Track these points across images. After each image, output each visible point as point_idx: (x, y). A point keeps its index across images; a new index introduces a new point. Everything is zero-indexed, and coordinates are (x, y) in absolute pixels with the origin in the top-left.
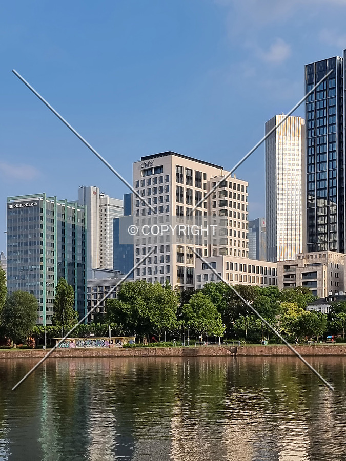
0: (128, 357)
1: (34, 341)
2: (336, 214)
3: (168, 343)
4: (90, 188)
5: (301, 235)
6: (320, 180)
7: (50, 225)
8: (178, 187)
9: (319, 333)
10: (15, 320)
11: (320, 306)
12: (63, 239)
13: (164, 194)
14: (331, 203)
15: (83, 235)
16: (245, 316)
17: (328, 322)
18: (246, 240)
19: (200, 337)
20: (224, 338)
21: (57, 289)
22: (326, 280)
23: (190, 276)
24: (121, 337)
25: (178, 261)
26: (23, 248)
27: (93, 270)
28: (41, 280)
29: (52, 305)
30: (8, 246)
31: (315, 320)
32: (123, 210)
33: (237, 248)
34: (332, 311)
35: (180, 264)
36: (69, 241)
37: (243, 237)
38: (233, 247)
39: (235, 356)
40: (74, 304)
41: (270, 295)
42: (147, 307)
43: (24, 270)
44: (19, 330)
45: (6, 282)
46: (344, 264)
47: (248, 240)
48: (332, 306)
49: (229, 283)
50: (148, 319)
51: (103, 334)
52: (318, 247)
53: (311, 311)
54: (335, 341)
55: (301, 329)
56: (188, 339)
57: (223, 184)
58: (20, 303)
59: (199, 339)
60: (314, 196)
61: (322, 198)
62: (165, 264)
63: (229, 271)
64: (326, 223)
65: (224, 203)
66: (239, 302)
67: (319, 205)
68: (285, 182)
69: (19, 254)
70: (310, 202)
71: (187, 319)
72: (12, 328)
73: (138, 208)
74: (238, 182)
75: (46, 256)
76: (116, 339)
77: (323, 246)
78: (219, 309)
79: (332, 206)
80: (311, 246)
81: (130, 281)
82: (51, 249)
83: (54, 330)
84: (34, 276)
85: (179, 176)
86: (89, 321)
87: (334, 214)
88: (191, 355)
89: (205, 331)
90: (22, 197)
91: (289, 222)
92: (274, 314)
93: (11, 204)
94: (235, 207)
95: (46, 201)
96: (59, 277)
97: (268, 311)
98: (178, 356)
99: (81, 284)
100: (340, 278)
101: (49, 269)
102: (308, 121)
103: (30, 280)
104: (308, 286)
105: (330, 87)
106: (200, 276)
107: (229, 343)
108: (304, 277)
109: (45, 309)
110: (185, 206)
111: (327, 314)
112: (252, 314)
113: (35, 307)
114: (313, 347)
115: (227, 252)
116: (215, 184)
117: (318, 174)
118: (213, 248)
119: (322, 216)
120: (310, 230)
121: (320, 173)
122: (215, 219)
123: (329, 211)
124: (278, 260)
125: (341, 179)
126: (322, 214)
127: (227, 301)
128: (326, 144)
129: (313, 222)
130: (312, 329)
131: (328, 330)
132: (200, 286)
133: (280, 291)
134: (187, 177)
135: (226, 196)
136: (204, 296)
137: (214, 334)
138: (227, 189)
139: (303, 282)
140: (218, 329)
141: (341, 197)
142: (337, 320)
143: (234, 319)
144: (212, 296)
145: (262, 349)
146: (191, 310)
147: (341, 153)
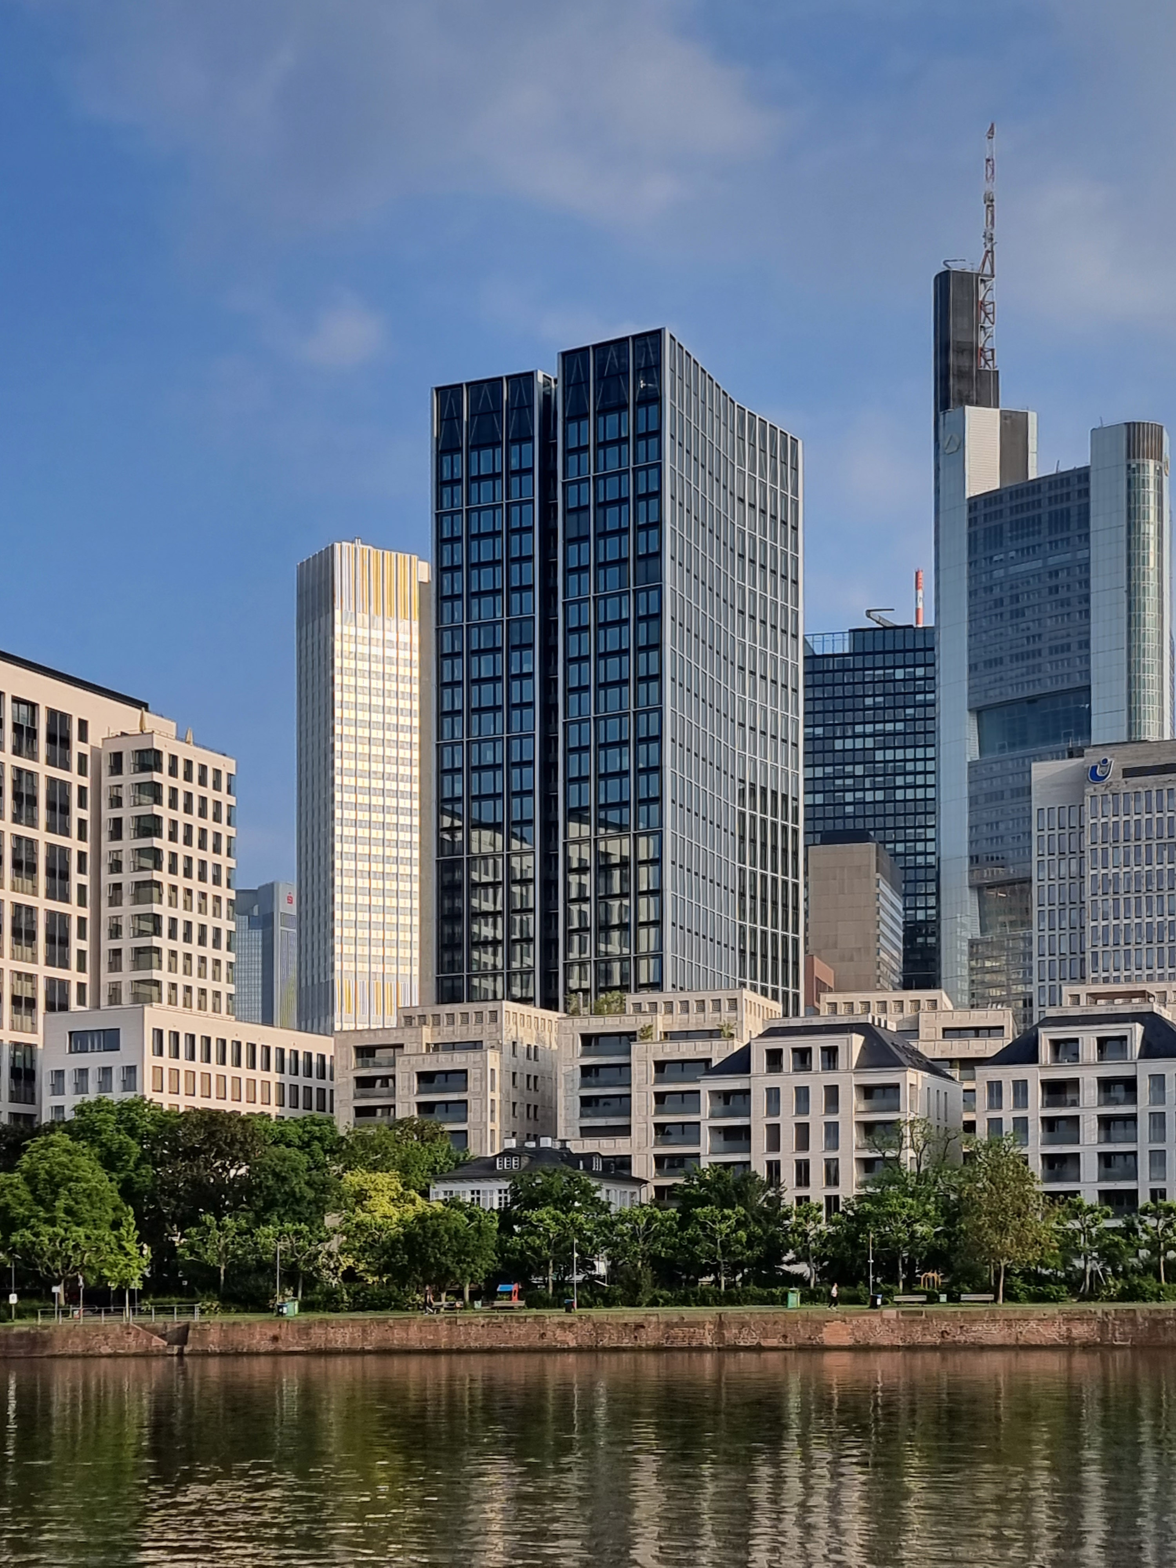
2: (532, 881)
5: (416, 945)
6: (480, 768)
9: (472, 1275)
11: (476, 1186)
14: (516, 845)
16: (219, 1217)
17: (501, 1240)
18: (226, 956)
19: (55, 1289)
20: (142, 1294)
22: (497, 1096)
23: (24, 1075)
31: (457, 1231)
33: (195, 982)
34: (513, 1202)
38: (181, 980)
39: (181, 1354)
41: (308, 1144)
46: (555, 1047)
47: (232, 957)
48: (515, 1184)
49: (166, 1100)
52: (471, 988)
53: (444, 1202)
54: (522, 1303)
55: (413, 1260)
56: (13, 1299)
57: (149, 760)
59: (52, 1297)
60: (460, 817)
61: (486, 826)
63: (166, 1062)
64: (499, 908)
65: (148, 827)
66: (199, 1167)
67: (475, 849)
68: (363, 766)
70: (447, 837)
74: (199, 756)
77: (488, 984)
78: (128, 1192)
79: (521, 854)
80: (447, 984)
87: (524, 882)
88: (22, 1352)
89: (76, 1269)
91: (377, 901)
92: (321, 1212)
94: (188, 841)
97: (298, 1201)
100: (543, 1095)
102: (441, 570)
104: (437, 1116)
105: (515, 466)
106: (60, 1074)
107: (160, 1310)
108: (423, 1085)
110: (7, 828)
111: (499, 1211)
112: (243, 1210)
114: (450, 1323)
115: (160, 994)
116: (117, 757)
117: (475, 747)
118: (107, 977)
119: (486, 885)
120: (447, 930)
121: (479, 742)
122: (116, 878)
123: (510, 869)
124: (337, 1027)
125: (549, 769)
126: (485, 879)
127: (155, 1165)
128: (500, 649)
129: (457, 903)
130: (448, 1261)
131: (499, 1266)
132: (59, 1109)
133: (342, 1133)
134: (17, 728)
135: (158, 801)
136: (71, 1145)
137: (109, 1279)
138: (161, 777)
139: (420, 1105)
140: (122, 1260)
141: (549, 828)
142: (530, 1234)
143: (181, 1228)
144: (102, 1145)
145: (275, 1331)
146: (24, 1193)
147: (548, 685)
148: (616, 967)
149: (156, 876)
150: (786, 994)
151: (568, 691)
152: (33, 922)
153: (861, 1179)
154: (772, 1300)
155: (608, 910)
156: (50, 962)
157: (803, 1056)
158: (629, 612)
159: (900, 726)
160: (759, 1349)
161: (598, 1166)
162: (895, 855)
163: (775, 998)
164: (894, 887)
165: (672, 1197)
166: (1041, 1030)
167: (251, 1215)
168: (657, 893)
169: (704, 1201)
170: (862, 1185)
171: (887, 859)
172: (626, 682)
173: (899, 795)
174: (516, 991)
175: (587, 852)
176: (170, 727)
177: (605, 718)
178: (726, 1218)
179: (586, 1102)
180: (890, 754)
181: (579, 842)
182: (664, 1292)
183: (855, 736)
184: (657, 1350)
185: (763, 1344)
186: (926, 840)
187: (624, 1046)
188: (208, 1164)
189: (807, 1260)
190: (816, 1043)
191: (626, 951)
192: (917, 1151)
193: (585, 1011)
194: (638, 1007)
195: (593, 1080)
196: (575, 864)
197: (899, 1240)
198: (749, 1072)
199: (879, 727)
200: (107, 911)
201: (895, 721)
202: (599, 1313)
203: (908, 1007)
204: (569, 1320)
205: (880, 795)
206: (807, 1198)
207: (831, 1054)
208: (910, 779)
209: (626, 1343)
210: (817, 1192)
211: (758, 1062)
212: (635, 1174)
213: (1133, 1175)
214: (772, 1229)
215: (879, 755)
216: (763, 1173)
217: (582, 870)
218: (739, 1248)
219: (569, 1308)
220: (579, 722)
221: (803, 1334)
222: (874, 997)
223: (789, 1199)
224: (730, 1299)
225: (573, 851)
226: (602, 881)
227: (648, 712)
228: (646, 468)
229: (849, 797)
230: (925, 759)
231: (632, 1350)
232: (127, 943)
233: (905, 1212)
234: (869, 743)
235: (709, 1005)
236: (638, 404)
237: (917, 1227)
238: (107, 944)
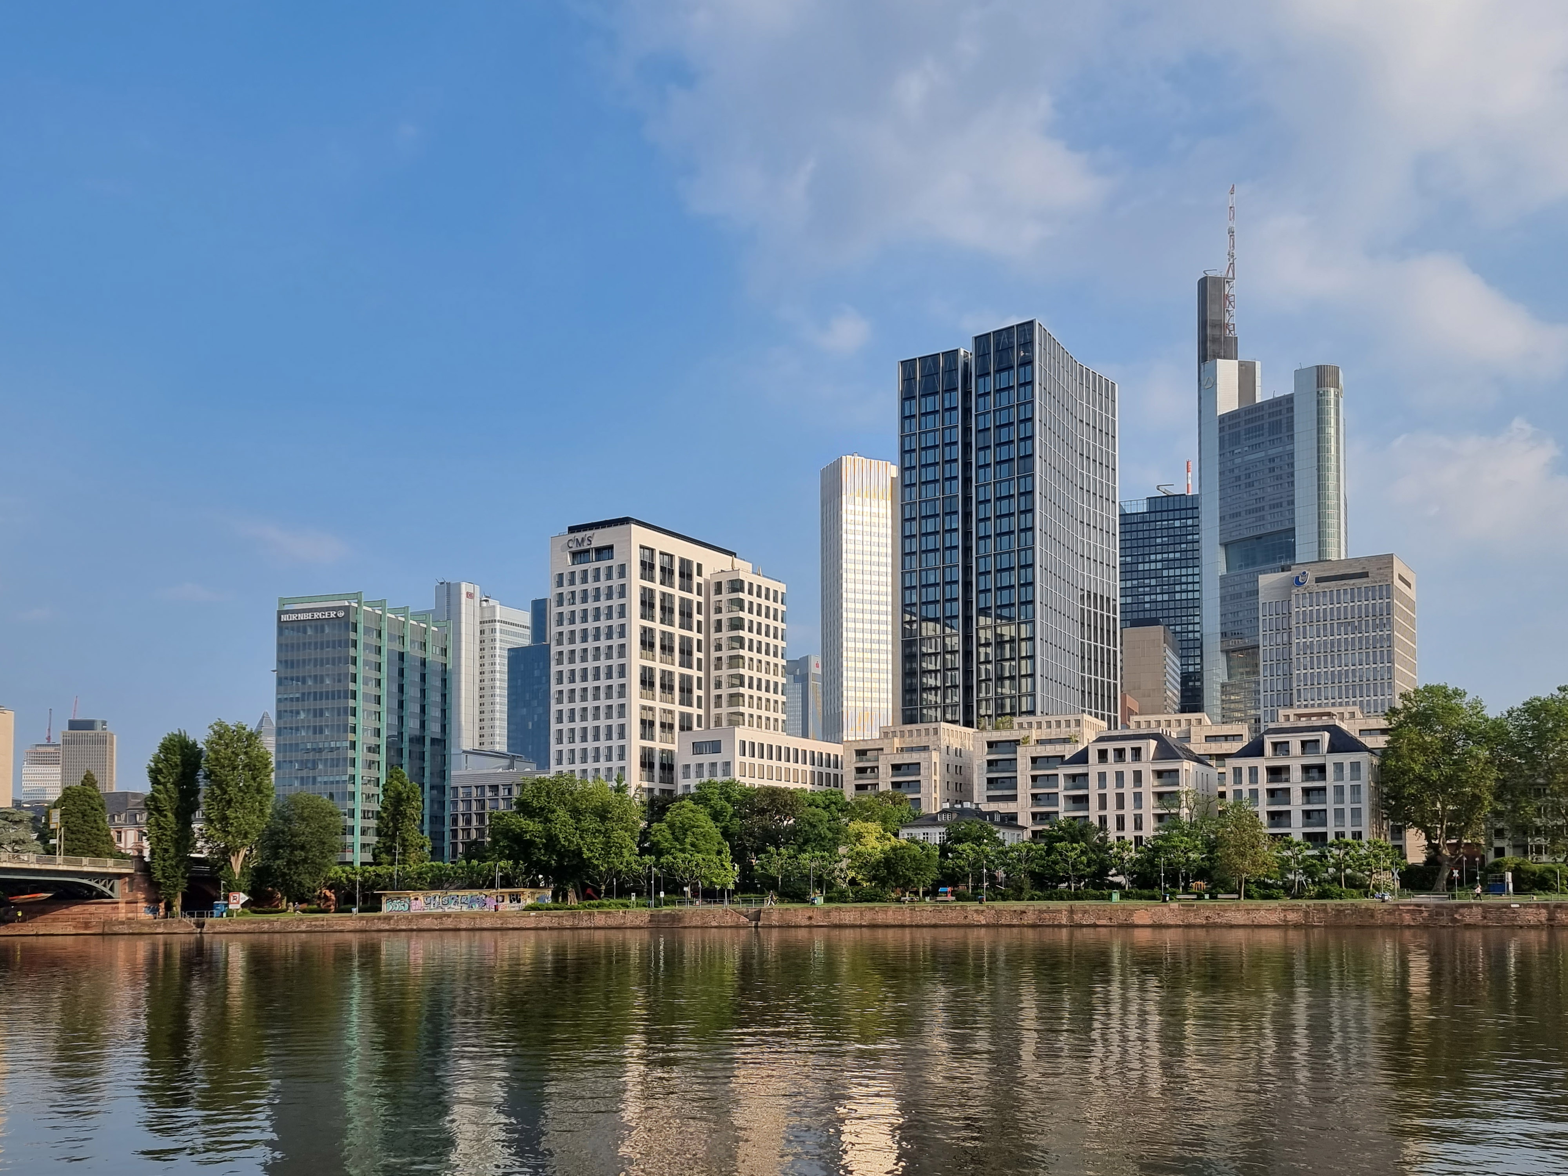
0: (536, 929)
1: (333, 897)
2: (958, 651)
3: (621, 901)
4: (459, 585)
5: (890, 691)
6: (927, 586)
7: (373, 657)
8: (644, 588)
9: (924, 882)
10: (292, 852)
11: (926, 830)
12: (401, 688)
13: (616, 602)
14: (948, 630)
15: (444, 681)
16: (778, 848)
17: (941, 862)
18: (781, 698)
19: (685, 889)
20: (734, 892)
21: (385, 790)
22: (938, 778)
23: (668, 768)
24: (522, 890)
25: (643, 737)
26: (310, 704)
27: (464, 752)
28: (350, 770)
29: (373, 823)
30: (279, 701)
31: (915, 856)
32: (528, 632)
33: (764, 713)
34: (948, 840)
35: (647, 744)
36: (412, 692)
37: (776, 692)
38: (755, 712)
39: (756, 927)
40: (422, 821)
41: (828, 806)
42: (576, 829)
43: (314, 749)
44: (300, 875)
45: (273, 775)
46: (972, 749)
47: (784, 698)
48: (949, 829)
49: (747, 781)
50: (579, 853)
51: (484, 884)
52: (922, 715)
53: (908, 840)
54: (954, 899)
55: (889, 873)
56: (662, 894)
57: (737, 586)
58: (304, 819)
59: (684, 893)
60: (915, 615)
61: (931, 620)
62: (615, 743)
63: (747, 759)
64: (938, 668)
65: (737, 624)
66: (766, 820)
67: (924, 634)
68: (859, 587)
69: (302, 716)
70: (908, 626)
71: (660, 853)
72: (286, 870)
73: (560, 629)
74: (765, 583)
75: (363, 721)
76: (511, 894)
77: (932, 712)
78: (726, 834)
79: (951, 636)
80: (908, 713)
81: (543, 776)
82: (374, 707)
83: (378, 875)
84: (335, 763)
85: (647, 567)
86: (454, 855)
87: (953, 652)
88: (667, 925)
89: (697, 877)
90: (311, 599)
92: (836, 845)
93: (287, 612)
94: (759, 632)
95: (365, 608)
96: (390, 765)
97: (823, 839)
98: (639, 928)
99: (437, 781)
100: (965, 777)
101: (370, 749)
102: (903, 469)
103: (326, 772)
104: (903, 790)
105: (947, 406)
106: (687, 767)
107: (745, 901)
108: (894, 772)
109: (357, 831)
110: (657, 626)
111: (939, 845)
112: (791, 844)
113: (337, 827)
114: (911, 910)
115: (744, 720)
116: (719, 585)
117: (924, 573)
118: (714, 711)
119: (930, 655)
120: (908, 681)
121: (926, 570)
122: (718, 654)
123: (944, 645)
124: (845, 739)
125: (967, 585)
126: (930, 651)
127: (741, 818)
128: (938, 515)
129: (914, 665)
130: (909, 874)
131: (940, 876)
132: (688, 787)
133: (848, 799)
134: (663, 569)
135: (742, 609)
136: (694, 807)
137: (716, 883)
138: (744, 596)
139: (893, 783)
140: (723, 873)
141: (967, 620)
142: (958, 858)
143: (756, 855)
144: (712, 807)
145: (811, 914)
146: (668, 834)
147: (967, 535)
148: (1008, 701)
149: (741, 652)
150: (1109, 716)
151: (979, 538)
152: (672, 680)
153: (1156, 826)
154: (1102, 898)
155: (1002, 667)
156: (682, 703)
157: (1120, 753)
158: (1014, 491)
159: (1178, 555)
160: (1095, 926)
161: (997, 819)
162: (1175, 632)
163: (1103, 719)
164: (1175, 652)
165: (1042, 837)
166: (1265, 737)
167: (796, 847)
168: (1032, 657)
169: (1061, 839)
170: (1157, 830)
171: (1170, 636)
172: (1013, 532)
173: (1178, 596)
174: (949, 717)
175: (990, 634)
176: (749, 566)
177: (1000, 554)
178: (1074, 849)
179: (990, 781)
180: (1172, 572)
181: (985, 628)
182: (1037, 893)
183: (1150, 562)
184: (1033, 926)
185: (1098, 923)
186: (1194, 624)
187: (1013, 749)
188: (771, 818)
189: (1123, 874)
190: (1128, 745)
191: (1013, 692)
192: (1190, 809)
193: (989, 728)
194: (1021, 725)
195: (994, 768)
196: (983, 641)
197: (1179, 862)
198: (1087, 762)
199: (1165, 556)
200: (714, 673)
201: (1174, 552)
202: (999, 904)
203: (1183, 723)
204: (981, 908)
205: (1166, 597)
206: (1123, 838)
207: (1137, 752)
208: (1184, 587)
209: (1015, 922)
210: (1129, 834)
211: (1093, 757)
212: (1020, 823)
213: (1324, 824)
214: (1102, 855)
215: (1165, 573)
216: (1096, 823)
217: (987, 644)
218: (1082, 867)
219: (981, 902)
220: (985, 557)
221: (1121, 918)
222: (1162, 718)
223: (1112, 838)
224: (1077, 897)
225: (982, 633)
226: (999, 652)
227: (1025, 550)
228: (1025, 404)
229: (1147, 598)
230: (1193, 575)
231: (1019, 926)
232: (725, 691)
233: (1183, 845)
234: (1159, 566)
235: (1063, 724)
236: (1019, 366)
237: (1190, 854)
238: (714, 692)
